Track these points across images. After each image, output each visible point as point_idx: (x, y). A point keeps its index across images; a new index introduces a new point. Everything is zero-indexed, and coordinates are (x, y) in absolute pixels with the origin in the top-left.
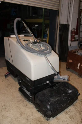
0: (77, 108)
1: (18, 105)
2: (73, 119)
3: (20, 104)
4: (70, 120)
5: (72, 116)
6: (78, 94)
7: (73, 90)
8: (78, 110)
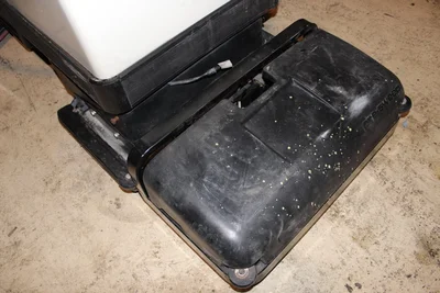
0: (389, 172)
1: (76, 213)
2: (373, 248)
3: (86, 199)
4: (361, 253)
5: (369, 229)
6: (405, 101)
7: (377, 87)
8: (399, 184)
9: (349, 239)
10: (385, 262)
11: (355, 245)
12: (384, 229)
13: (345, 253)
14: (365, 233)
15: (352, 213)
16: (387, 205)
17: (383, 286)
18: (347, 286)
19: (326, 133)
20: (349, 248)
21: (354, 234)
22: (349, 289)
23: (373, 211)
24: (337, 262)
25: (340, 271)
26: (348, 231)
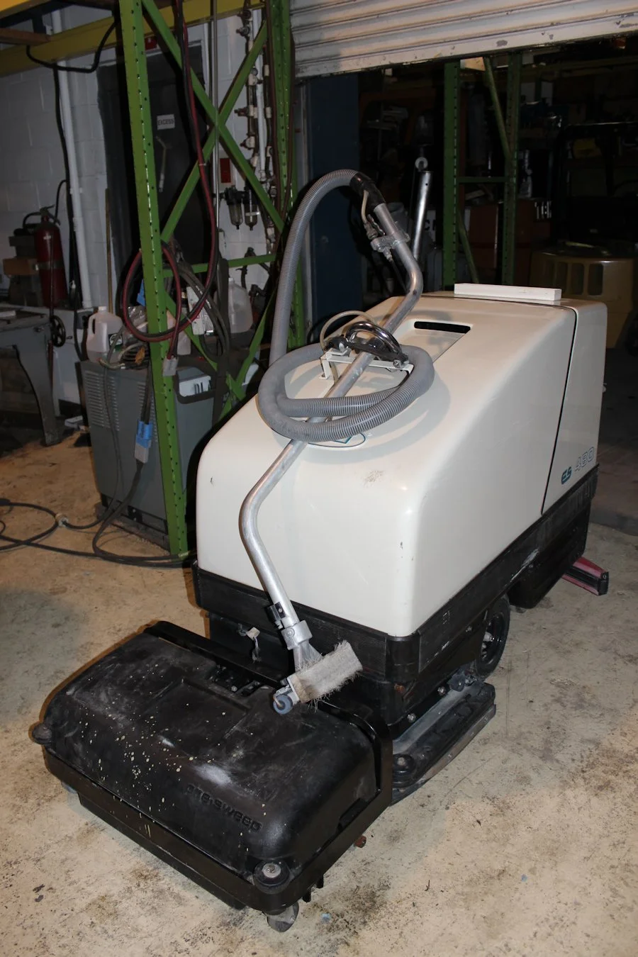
0: (208, 948)
2: (86, 918)
5: (115, 914)
7: (248, 794)
9: (102, 891)
10: (62, 931)
11: (95, 896)
12: (110, 932)
13: (84, 885)
14: (110, 909)
15: (141, 895)
16: (149, 941)
17: (32, 927)
18: (42, 886)
19: (169, 744)
20: (89, 889)
21: (111, 896)
22: (38, 889)
23: (142, 921)
24: (74, 877)
25: (63, 878)
26: (115, 890)
